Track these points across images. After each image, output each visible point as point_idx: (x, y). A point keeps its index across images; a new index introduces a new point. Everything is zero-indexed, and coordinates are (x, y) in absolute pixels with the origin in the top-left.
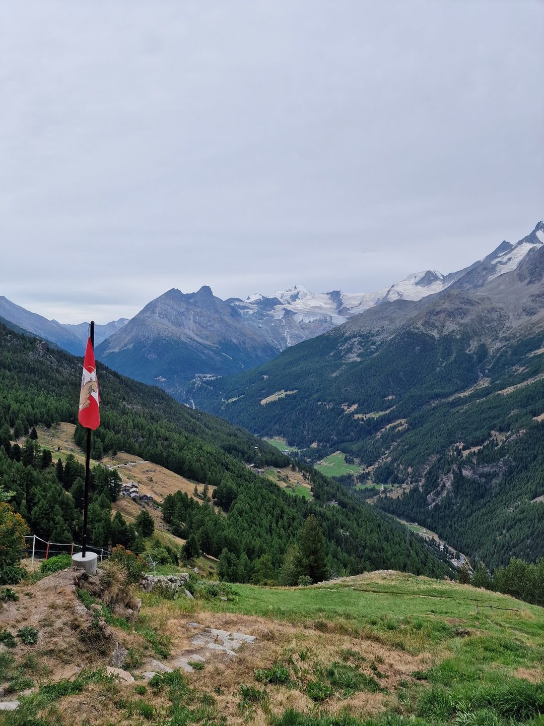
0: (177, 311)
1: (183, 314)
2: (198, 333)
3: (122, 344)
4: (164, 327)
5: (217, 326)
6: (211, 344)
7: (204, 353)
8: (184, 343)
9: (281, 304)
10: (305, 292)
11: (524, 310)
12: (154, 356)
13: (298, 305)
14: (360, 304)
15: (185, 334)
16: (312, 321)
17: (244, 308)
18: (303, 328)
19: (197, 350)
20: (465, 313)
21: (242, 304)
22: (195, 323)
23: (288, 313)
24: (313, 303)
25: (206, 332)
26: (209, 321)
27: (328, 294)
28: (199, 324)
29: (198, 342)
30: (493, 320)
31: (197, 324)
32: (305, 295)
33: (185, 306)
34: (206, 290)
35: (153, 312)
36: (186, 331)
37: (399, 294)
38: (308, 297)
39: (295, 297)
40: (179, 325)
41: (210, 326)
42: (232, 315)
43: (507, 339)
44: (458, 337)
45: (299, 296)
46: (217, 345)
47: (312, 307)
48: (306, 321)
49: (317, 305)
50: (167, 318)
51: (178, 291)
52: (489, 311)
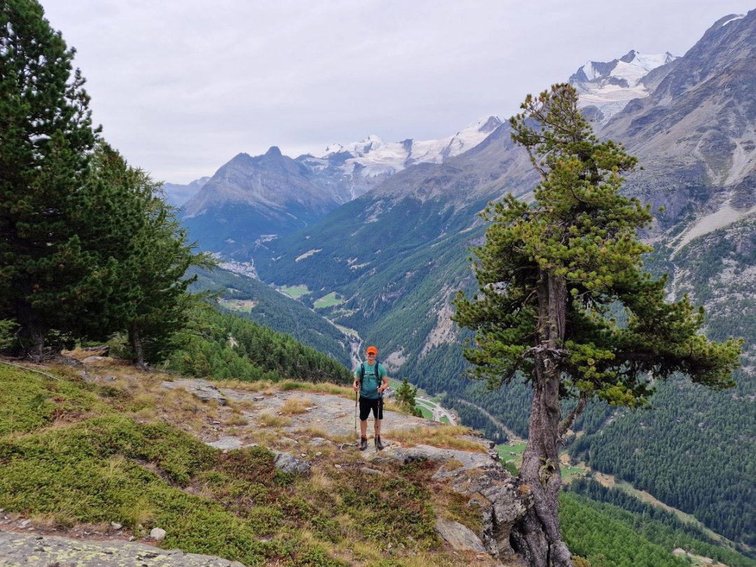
0: (246, 175)
1: (251, 177)
2: (266, 196)
3: (197, 210)
4: (232, 191)
5: (283, 187)
6: (278, 205)
7: (268, 215)
8: (251, 207)
9: (352, 157)
10: (378, 142)
11: (491, 176)
12: (224, 220)
13: (371, 157)
14: (427, 154)
15: (254, 197)
16: (377, 175)
17: (316, 164)
18: (368, 183)
19: (263, 213)
20: (448, 180)
21: (313, 160)
22: (263, 185)
23: (358, 167)
24: (385, 154)
25: (273, 194)
26: (276, 183)
27: (401, 142)
28: (267, 186)
29: (265, 205)
30: (467, 185)
31: (265, 187)
32: (378, 145)
33: (253, 169)
34: (274, 151)
35: (223, 178)
36: (255, 194)
37: (461, 143)
38: (382, 147)
39: (368, 149)
40: (248, 188)
41: (277, 187)
42: (301, 173)
43: (470, 201)
44: (438, 201)
45: (372, 147)
46: (283, 206)
47: (384, 158)
48: (372, 175)
49: (390, 156)
50: (236, 182)
51: (246, 155)
52: (466, 178)
